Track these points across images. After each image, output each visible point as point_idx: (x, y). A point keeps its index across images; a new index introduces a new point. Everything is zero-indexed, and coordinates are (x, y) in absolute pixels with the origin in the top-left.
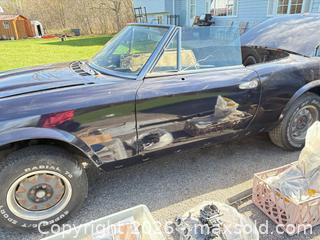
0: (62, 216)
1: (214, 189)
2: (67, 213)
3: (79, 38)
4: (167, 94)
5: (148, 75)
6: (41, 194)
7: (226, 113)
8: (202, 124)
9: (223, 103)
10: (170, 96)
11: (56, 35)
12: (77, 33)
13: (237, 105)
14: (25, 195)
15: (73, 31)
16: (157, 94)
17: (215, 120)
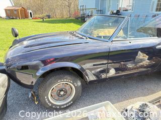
0: (70, 104)
1: (139, 97)
2: (72, 102)
3: (50, 19)
4: (123, 49)
5: (114, 40)
6: (62, 93)
7: (142, 60)
8: (130, 65)
9: (141, 55)
10: (125, 50)
11: (39, 18)
12: (49, 17)
13: (147, 57)
14: (55, 93)
15: (47, 16)
16: (119, 49)
17: (136, 63)
